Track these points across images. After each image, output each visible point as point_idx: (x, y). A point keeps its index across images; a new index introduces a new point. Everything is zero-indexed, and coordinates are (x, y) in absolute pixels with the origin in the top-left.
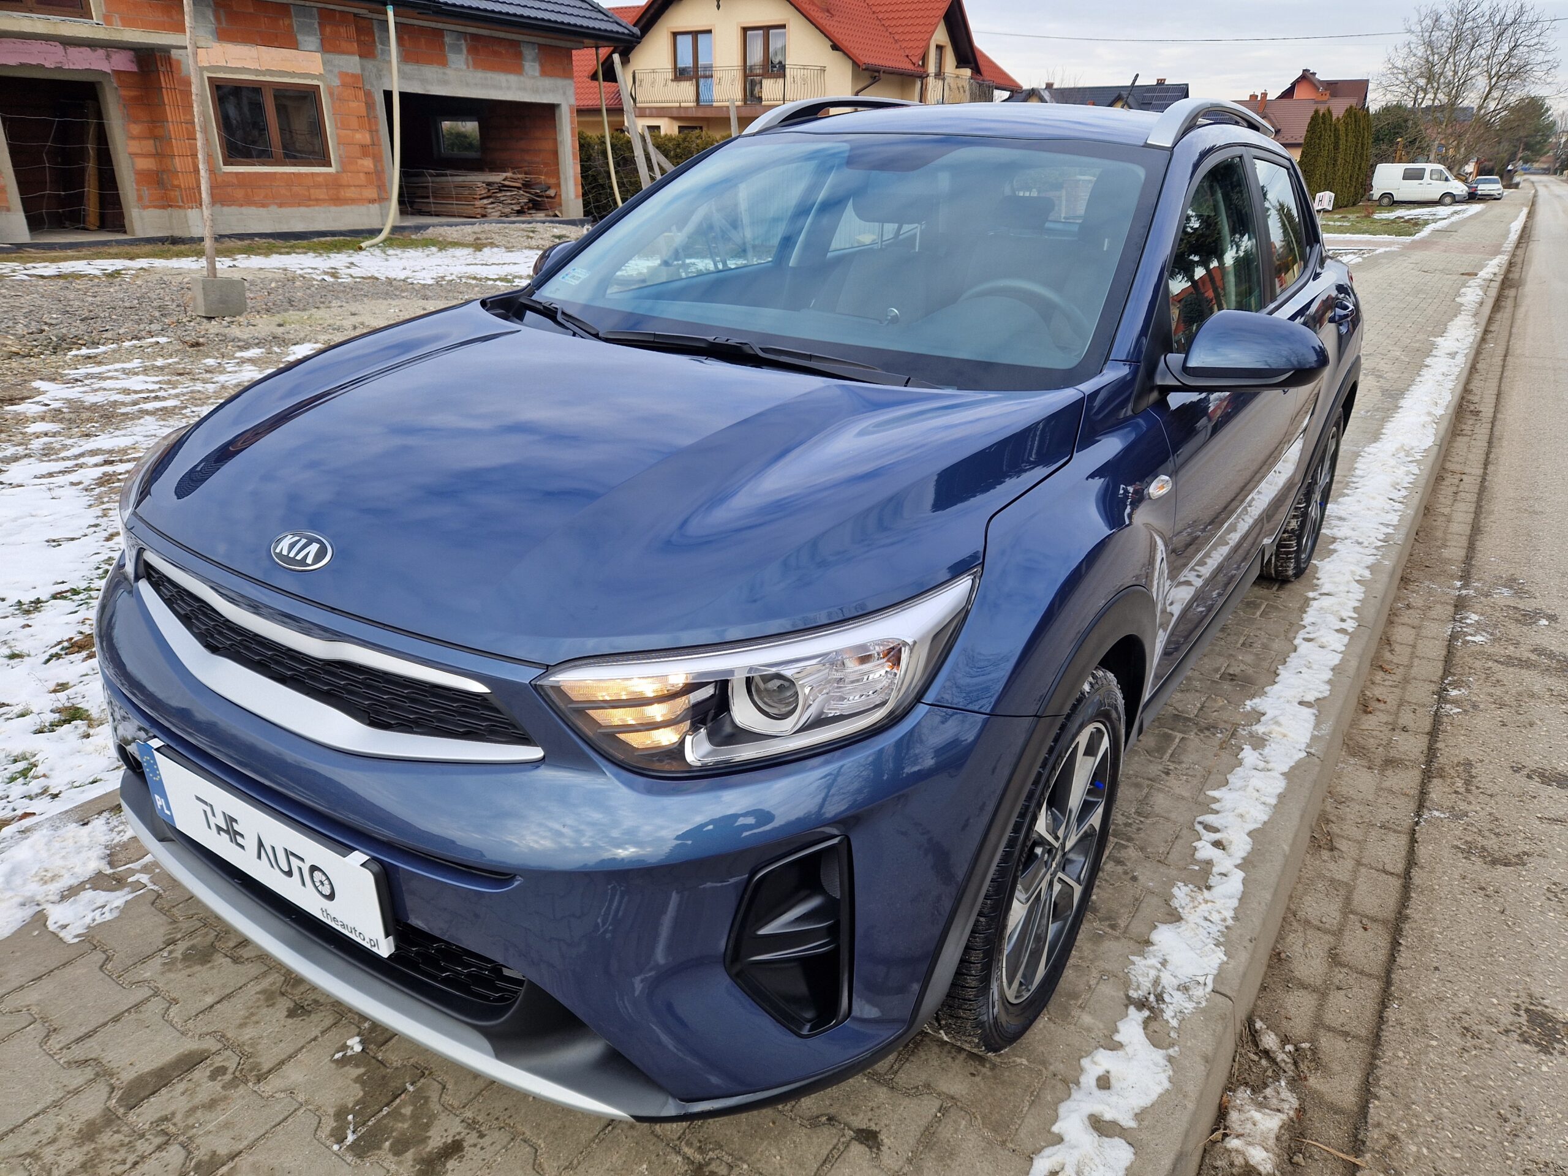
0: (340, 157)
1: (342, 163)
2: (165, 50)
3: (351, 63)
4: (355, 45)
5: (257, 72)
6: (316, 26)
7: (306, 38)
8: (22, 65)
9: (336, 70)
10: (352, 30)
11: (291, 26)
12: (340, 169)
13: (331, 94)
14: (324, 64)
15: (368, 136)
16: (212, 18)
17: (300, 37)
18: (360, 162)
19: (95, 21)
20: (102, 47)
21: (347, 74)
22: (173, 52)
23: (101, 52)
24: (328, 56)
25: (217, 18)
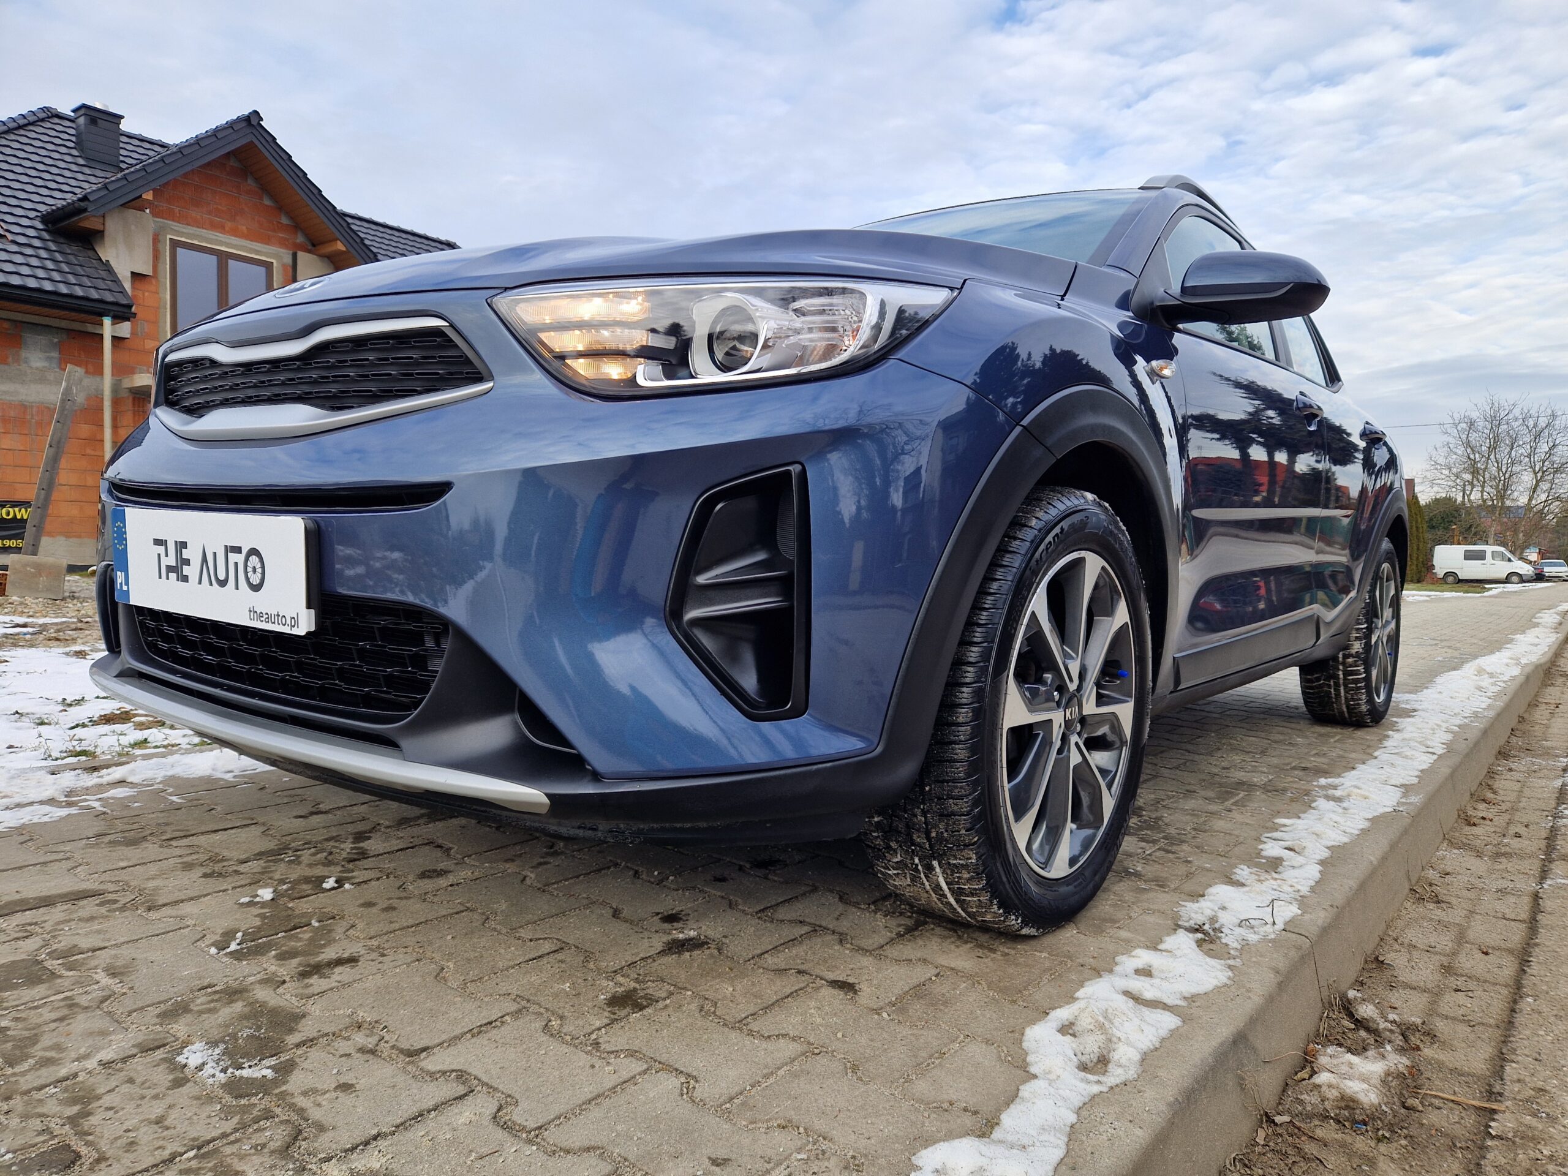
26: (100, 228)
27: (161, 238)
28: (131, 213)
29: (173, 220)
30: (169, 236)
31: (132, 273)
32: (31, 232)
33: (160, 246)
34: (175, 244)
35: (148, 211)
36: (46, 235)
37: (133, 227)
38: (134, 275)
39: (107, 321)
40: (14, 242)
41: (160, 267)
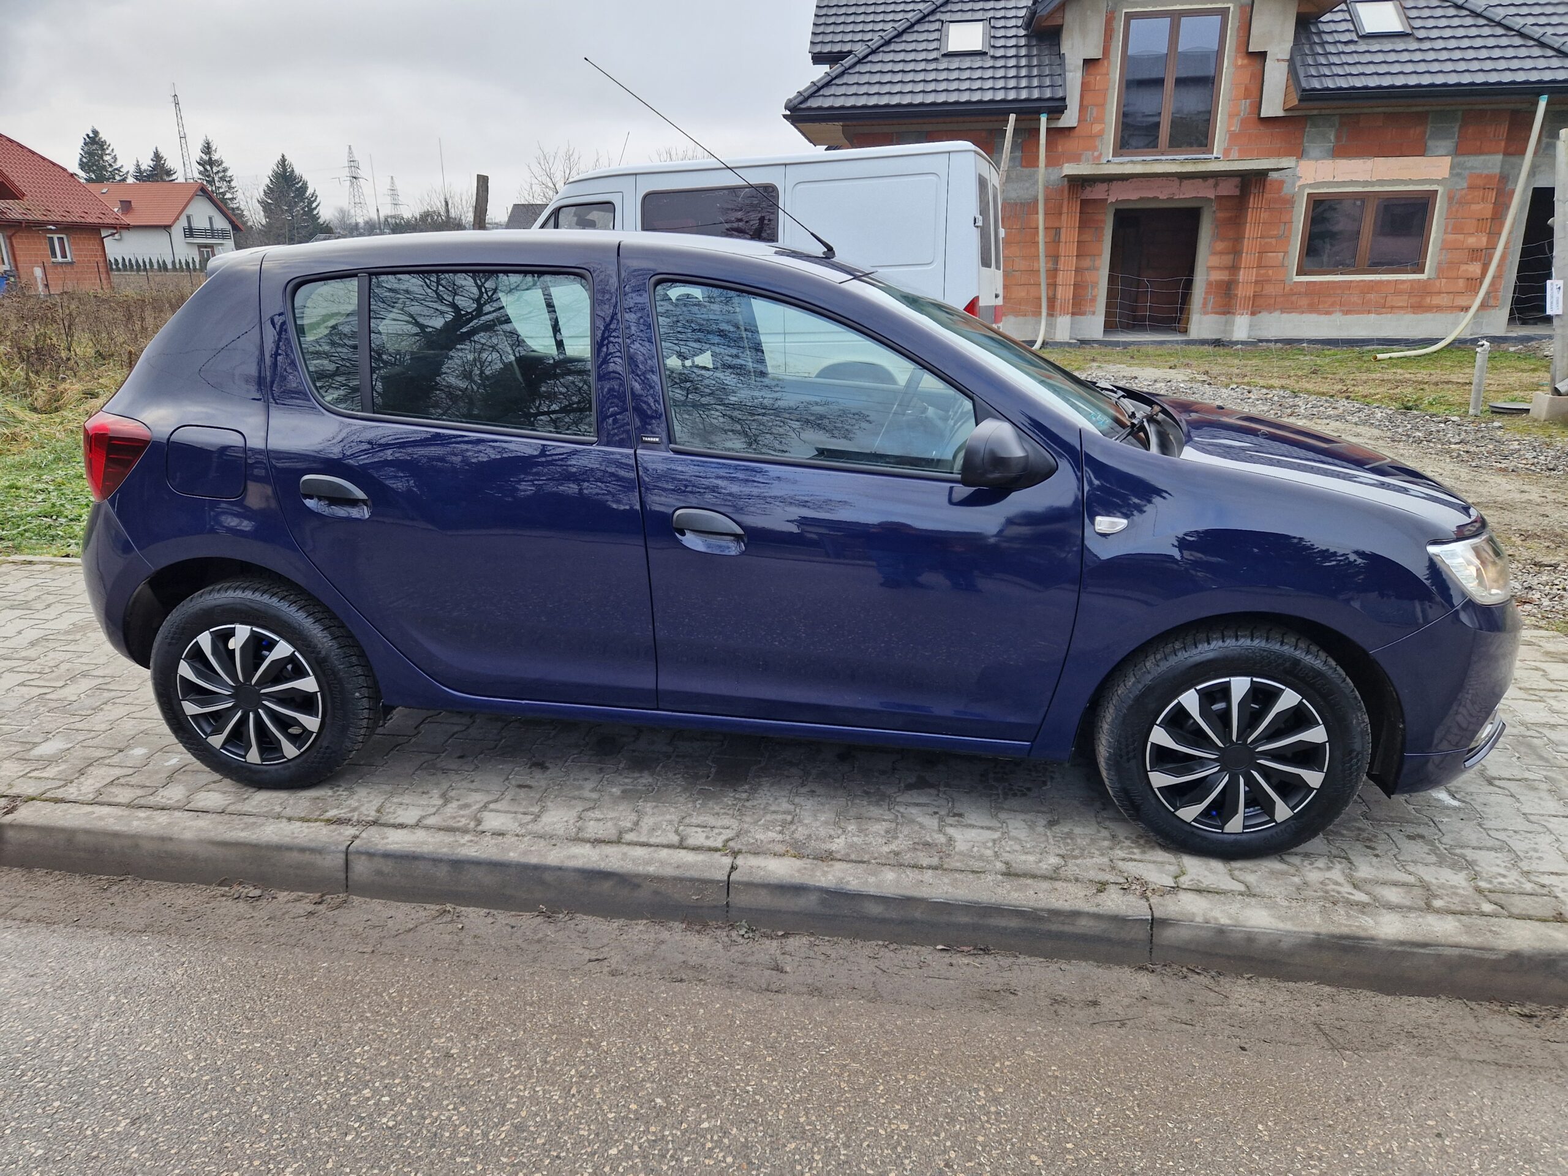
0: (1439, 263)
1: (1439, 269)
2: (1262, 174)
3: (1492, 163)
4: (1503, 144)
5: (1366, 183)
6: (1456, 129)
7: (1439, 143)
8: (1141, 199)
9: (1466, 173)
10: (1504, 129)
11: (1425, 133)
12: (1433, 276)
13: (1451, 199)
14: (1452, 167)
15: (1484, 240)
16: (1332, 138)
17: (1430, 143)
18: (1463, 267)
19: (1215, 155)
20: (1212, 177)
21: (1480, 176)
22: (1273, 175)
23: (1211, 181)
24: (1461, 159)
25: (1338, 138)
26: (1059, 22)
27: (1116, 15)
30: (1124, 11)
31: (1086, 62)
32: (1013, 42)
33: (1115, 24)
34: (1129, 17)
36: (1023, 42)
37: (1089, 13)
39: (1043, 118)
40: (994, 57)
41: (1113, 44)
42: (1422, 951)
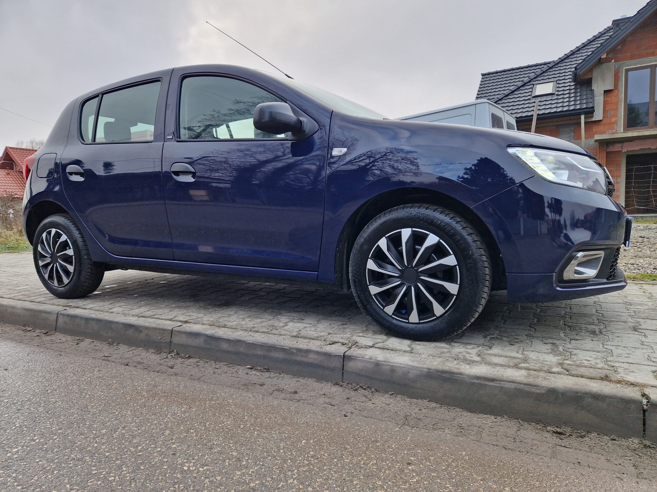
26: (590, 77)
27: (620, 70)
28: (604, 65)
29: (627, 60)
30: (624, 68)
31: (605, 91)
32: (568, 88)
33: (620, 74)
34: (627, 71)
35: (613, 61)
36: (573, 87)
37: (605, 71)
38: (606, 92)
39: (583, 117)
40: (558, 95)
41: (620, 83)
42: (491, 384)
